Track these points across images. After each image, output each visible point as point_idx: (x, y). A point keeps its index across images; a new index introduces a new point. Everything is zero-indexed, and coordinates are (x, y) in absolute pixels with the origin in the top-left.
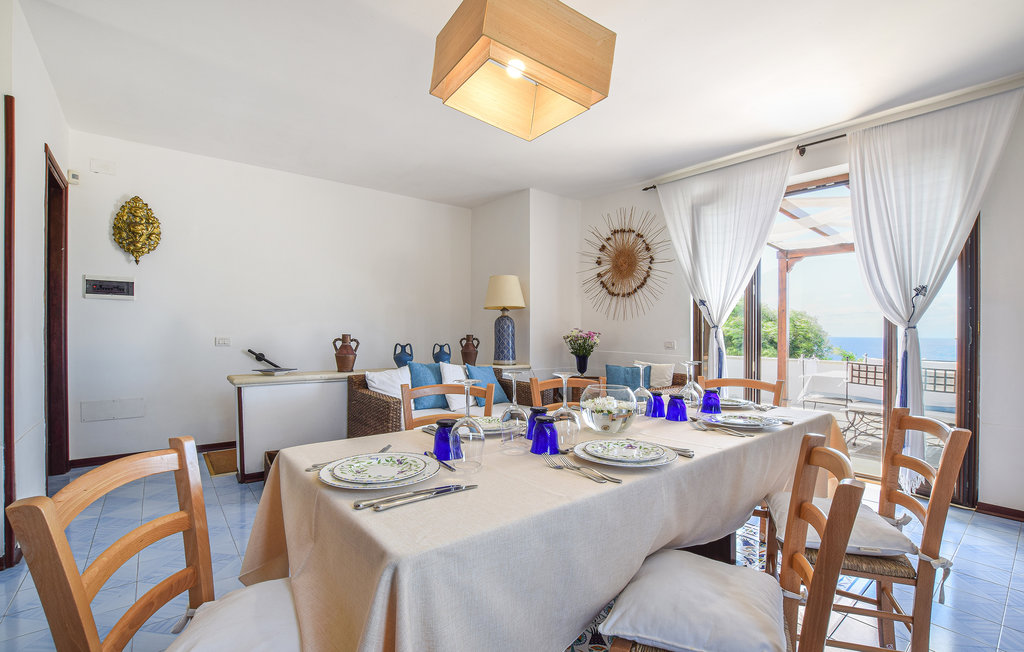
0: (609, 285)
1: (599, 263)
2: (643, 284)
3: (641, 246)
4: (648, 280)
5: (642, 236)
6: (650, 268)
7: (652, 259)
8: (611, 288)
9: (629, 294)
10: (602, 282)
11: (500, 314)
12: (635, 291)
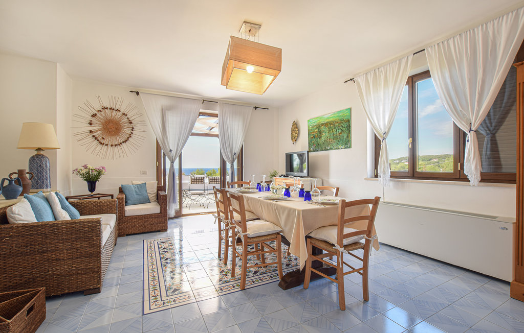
0: (99, 139)
1: (91, 124)
2: (127, 141)
3: (125, 120)
4: (130, 139)
5: (126, 115)
6: (132, 133)
7: (133, 128)
8: (102, 141)
9: (116, 145)
10: (94, 136)
11: (35, 153)
12: (121, 143)
